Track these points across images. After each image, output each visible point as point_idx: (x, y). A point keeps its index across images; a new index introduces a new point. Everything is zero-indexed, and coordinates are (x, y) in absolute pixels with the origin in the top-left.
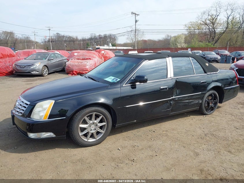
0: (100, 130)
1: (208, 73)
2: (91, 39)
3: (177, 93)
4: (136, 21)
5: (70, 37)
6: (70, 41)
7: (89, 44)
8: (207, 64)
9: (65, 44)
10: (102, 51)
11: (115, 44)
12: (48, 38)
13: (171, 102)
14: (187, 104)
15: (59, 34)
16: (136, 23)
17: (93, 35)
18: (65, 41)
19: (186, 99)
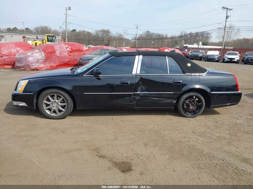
0: (61, 109)
1: (186, 74)
2: (181, 37)
3: (142, 90)
4: (227, 17)
5: (159, 35)
6: (158, 39)
7: (178, 42)
8: (189, 65)
9: (153, 42)
10: (166, 50)
11: (207, 42)
12: (138, 36)
13: (135, 97)
14: (156, 101)
15: (149, 31)
16: (226, 19)
17: (184, 33)
18: (154, 39)
19: (153, 96)
